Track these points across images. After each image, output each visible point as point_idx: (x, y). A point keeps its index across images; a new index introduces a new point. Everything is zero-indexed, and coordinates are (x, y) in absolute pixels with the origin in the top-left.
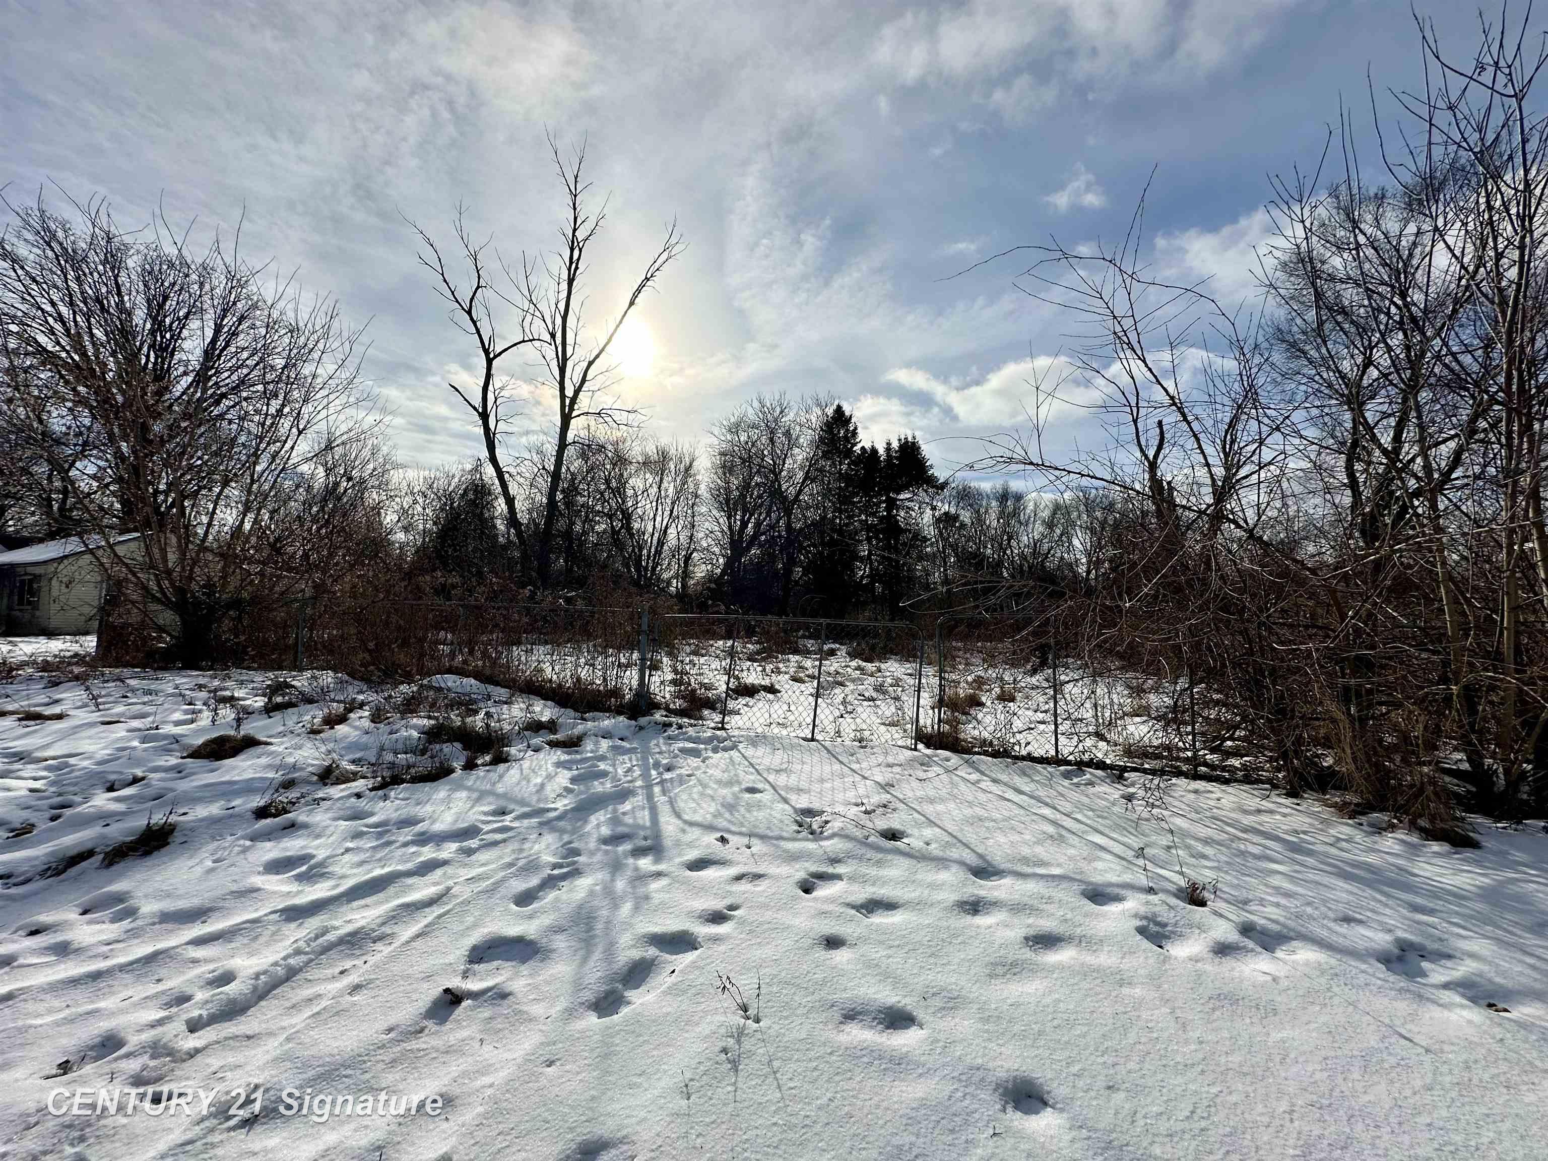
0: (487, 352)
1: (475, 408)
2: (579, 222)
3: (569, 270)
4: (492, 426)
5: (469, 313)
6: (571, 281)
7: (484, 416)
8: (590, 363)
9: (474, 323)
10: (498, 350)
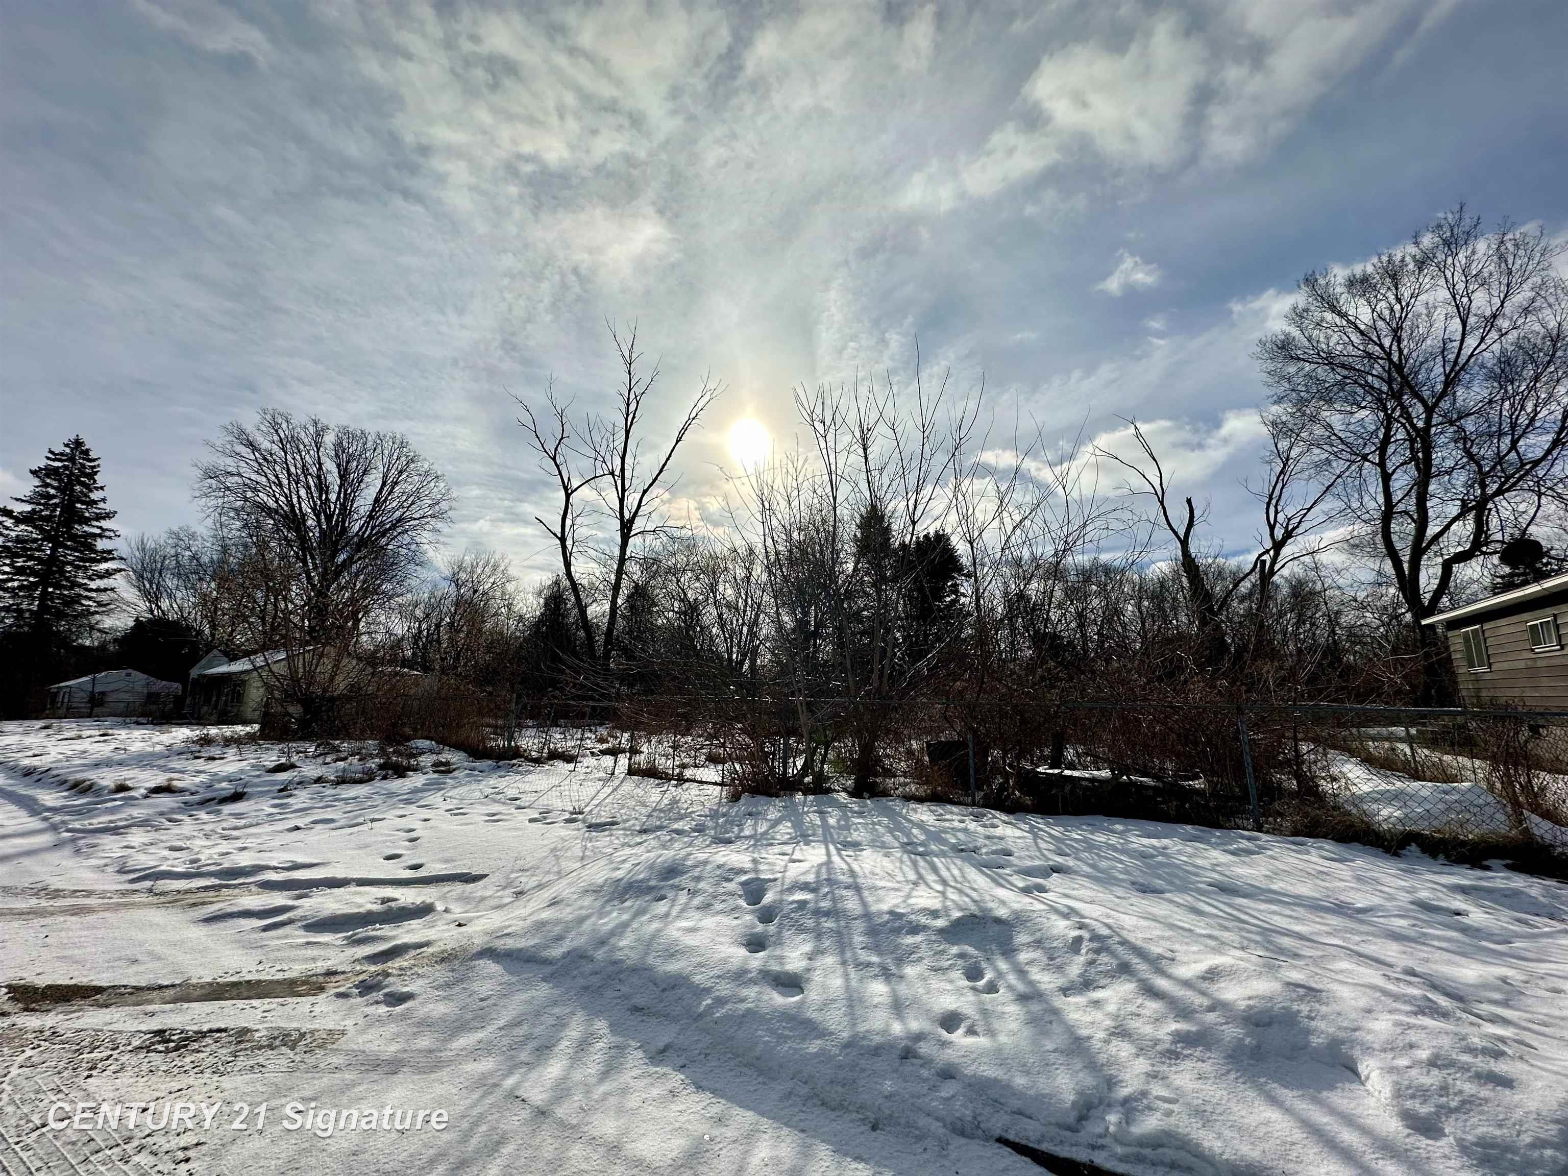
0: (566, 488)
1: (555, 535)
2: (633, 383)
3: (626, 420)
4: (569, 547)
5: (554, 459)
6: (627, 432)
7: (563, 540)
8: (645, 492)
9: (558, 466)
10: (574, 487)
